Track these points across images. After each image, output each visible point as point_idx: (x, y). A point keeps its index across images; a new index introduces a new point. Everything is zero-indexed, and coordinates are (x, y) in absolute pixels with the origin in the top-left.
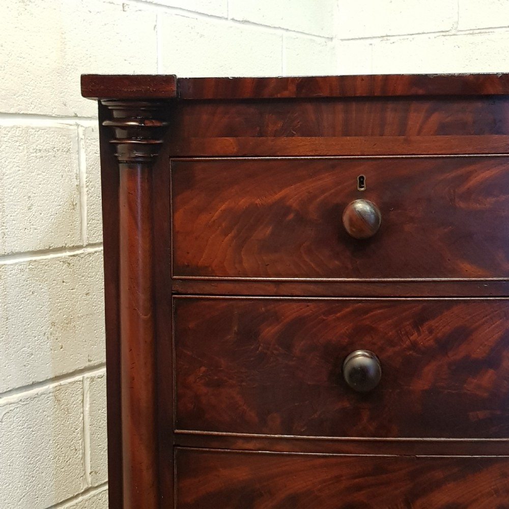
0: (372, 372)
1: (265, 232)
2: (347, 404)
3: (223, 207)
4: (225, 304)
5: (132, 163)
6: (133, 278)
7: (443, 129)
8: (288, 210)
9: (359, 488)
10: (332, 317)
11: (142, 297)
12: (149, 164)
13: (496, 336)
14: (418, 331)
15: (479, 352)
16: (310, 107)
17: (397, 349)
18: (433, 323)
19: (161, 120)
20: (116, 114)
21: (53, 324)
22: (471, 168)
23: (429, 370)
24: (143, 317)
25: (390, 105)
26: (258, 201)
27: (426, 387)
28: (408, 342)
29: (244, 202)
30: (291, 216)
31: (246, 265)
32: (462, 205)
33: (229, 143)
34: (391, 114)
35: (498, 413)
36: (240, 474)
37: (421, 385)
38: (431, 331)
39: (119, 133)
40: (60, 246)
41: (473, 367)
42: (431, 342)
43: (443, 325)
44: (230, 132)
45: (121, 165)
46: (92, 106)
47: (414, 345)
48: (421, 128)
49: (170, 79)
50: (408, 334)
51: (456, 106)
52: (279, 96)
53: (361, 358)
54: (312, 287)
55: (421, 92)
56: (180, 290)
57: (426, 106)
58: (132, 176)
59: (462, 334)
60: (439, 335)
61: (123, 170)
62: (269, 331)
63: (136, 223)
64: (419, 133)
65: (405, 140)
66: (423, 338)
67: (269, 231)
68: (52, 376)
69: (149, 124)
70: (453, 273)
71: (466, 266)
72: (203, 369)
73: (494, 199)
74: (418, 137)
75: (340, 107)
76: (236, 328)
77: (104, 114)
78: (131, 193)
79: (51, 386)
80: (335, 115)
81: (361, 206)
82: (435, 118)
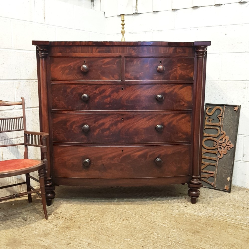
0: (87, 97)
1: (67, 71)
2: (83, 104)
3: (60, 66)
4: (60, 85)
5: (42, 57)
6: (43, 80)
7: (99, 52)
8: (72, 67)
9: (86, 120)
10: (80, 87)
11: (45, 83)
12: (46, 58)
13: (110, 91)
14: (96, 90)
15: (107, 94)
16: (75, 47)
17: (92, 93)
18: (98, 89)
19: (47, 49)
20: (39, 48)
21: (32, 96)
22: (105, 59)
23: (98, 97)
24: (45, 87)
25: (89, 47)
26: (66, 65)
27: (97, 101)
28: (94, 92)
29: (63, 66)
30: (72, 68)
31: (64, 78)
32: (103, 66)
33: (60, 54)
34: (90, 49)
35: (111, 106)
36: (64, 118)
37: (96, 101)
38: (98, 90)
39: (39, 52)
40: (33, 79)
41: (106, 97)
42: (98, 92)
43: (101, 89)
44: (60, 52)
45: (40, 58)
46: (34, 47)
47: (95, 93)
48: (95, 51)
49: (48, 41)
50: (94, 91)
51: (102, 47)
52: (69, 45)
53: (85, 95)
54: (76, 82)
55: (94, 45)
56: (52, 82)
57: (96, 47)
58: (42, 60)
59: (104, 91)
60: (100, 91)
61: (41, 59)
62: (69, 90)
63: (43, 70)
64: (95, 52)
65: (92, 54)
66: (97, 92)
67: (68, 71)
68: (32, 107)
69: (45, 50)
70: (102, 79)
71: (104, 78)
72: (57, 97)
73: (109, 65)
74: (95, 53)
75: (80, 47)
76: (62, 90)
77: (37, 48)
78: (42, 63)
79: (31, 109)
80: (80, 49)
81: (84, 66)
82: (98, 50)
